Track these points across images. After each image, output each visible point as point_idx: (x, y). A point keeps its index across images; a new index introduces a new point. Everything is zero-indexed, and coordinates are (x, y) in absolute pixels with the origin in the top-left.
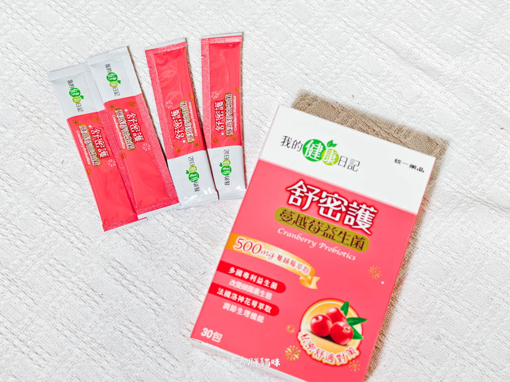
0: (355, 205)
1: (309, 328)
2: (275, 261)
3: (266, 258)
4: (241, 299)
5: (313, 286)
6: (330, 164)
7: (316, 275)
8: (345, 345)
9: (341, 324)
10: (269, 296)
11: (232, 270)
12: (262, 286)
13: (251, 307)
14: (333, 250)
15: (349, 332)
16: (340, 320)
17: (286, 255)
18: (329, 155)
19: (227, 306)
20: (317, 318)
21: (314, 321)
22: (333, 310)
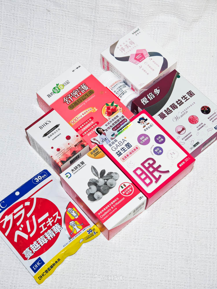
0: (79, 88)
1: (108, 116)
2: (83, 116)
3: (81, 118)
4: (89, 130)
5: (96, 110)
6: (63, 88)
7: (94, 108)
8: (118, 110)
9: (111, 108)
10: (92, 122)
11: (79, 128)
12: (88, 123)
13: (93, 128)
14: (89, 99)
15: (114, 107)
16: (110, 108)
17: (83, 112)
18: (60, 87)
19: (89, 135)
20: (106, 113)
21: (106, 114)
22: (106, 108)
